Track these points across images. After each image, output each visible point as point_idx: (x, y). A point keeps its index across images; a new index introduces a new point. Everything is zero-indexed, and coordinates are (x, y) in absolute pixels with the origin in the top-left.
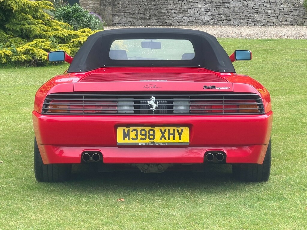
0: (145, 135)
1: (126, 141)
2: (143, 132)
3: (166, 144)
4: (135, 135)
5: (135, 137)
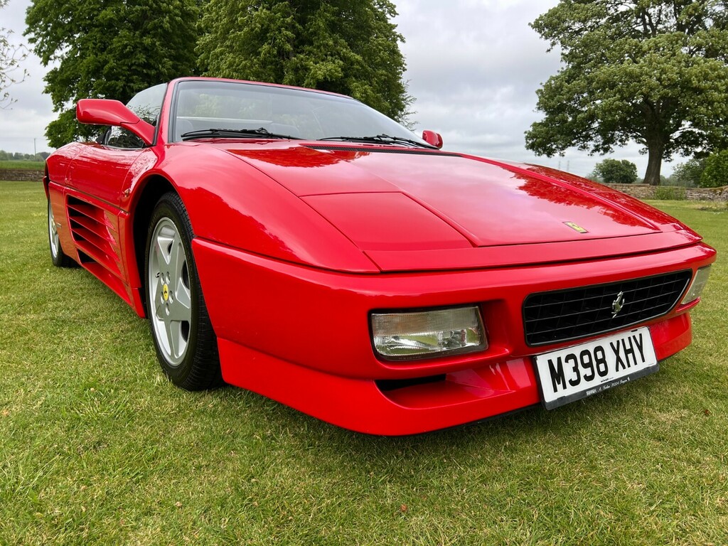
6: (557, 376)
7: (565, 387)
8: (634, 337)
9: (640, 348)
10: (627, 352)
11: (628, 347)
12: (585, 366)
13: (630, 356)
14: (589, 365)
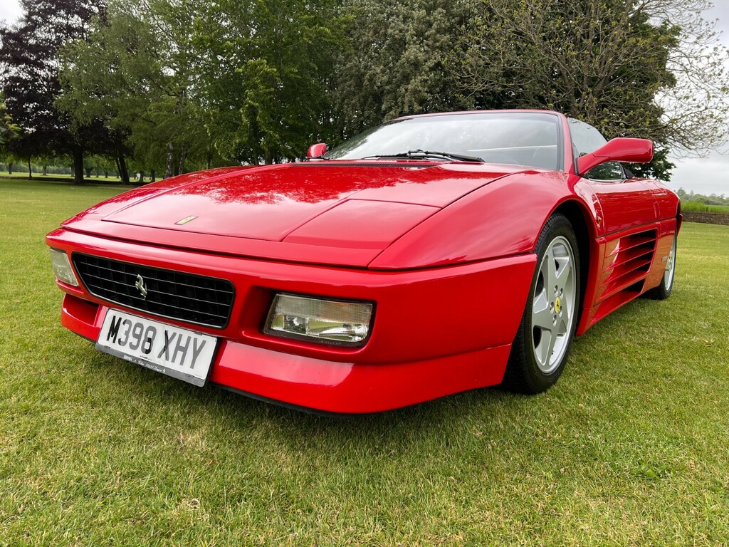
6: (114, 330)
7: (114, 342)
8: (195, 340)
9: (196, 353)
10: (178, 348)
11: (183, 344)
12: (135, 336)
13: (180, 354)
14: (138, 337)
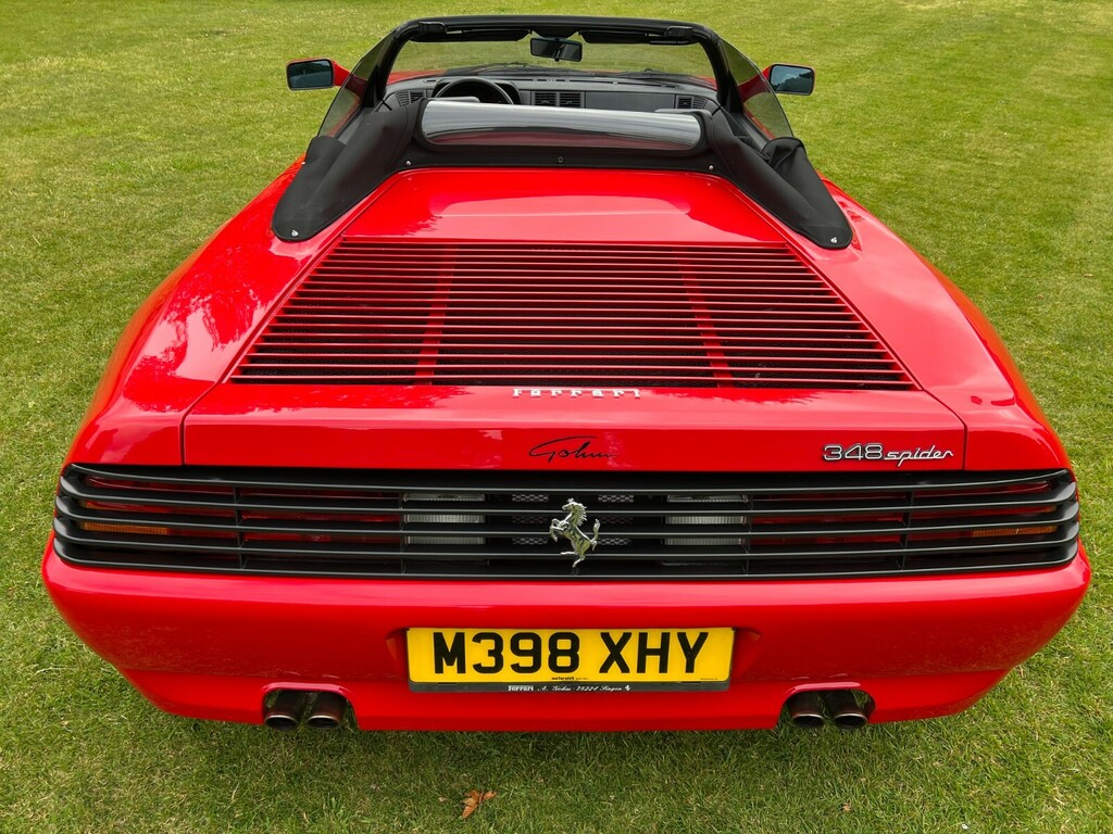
0: (535, 653)
1: (450, 674)
2: (526, 645)
3: (628, 688)
4: (491, 653)
5: (490, 662)
